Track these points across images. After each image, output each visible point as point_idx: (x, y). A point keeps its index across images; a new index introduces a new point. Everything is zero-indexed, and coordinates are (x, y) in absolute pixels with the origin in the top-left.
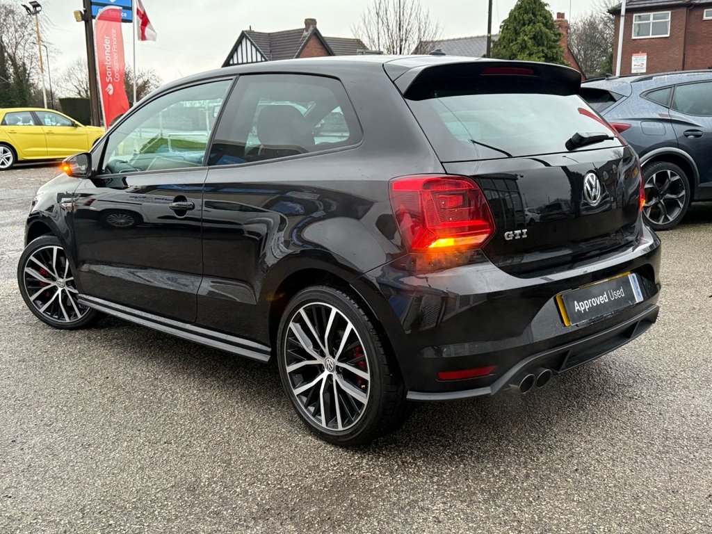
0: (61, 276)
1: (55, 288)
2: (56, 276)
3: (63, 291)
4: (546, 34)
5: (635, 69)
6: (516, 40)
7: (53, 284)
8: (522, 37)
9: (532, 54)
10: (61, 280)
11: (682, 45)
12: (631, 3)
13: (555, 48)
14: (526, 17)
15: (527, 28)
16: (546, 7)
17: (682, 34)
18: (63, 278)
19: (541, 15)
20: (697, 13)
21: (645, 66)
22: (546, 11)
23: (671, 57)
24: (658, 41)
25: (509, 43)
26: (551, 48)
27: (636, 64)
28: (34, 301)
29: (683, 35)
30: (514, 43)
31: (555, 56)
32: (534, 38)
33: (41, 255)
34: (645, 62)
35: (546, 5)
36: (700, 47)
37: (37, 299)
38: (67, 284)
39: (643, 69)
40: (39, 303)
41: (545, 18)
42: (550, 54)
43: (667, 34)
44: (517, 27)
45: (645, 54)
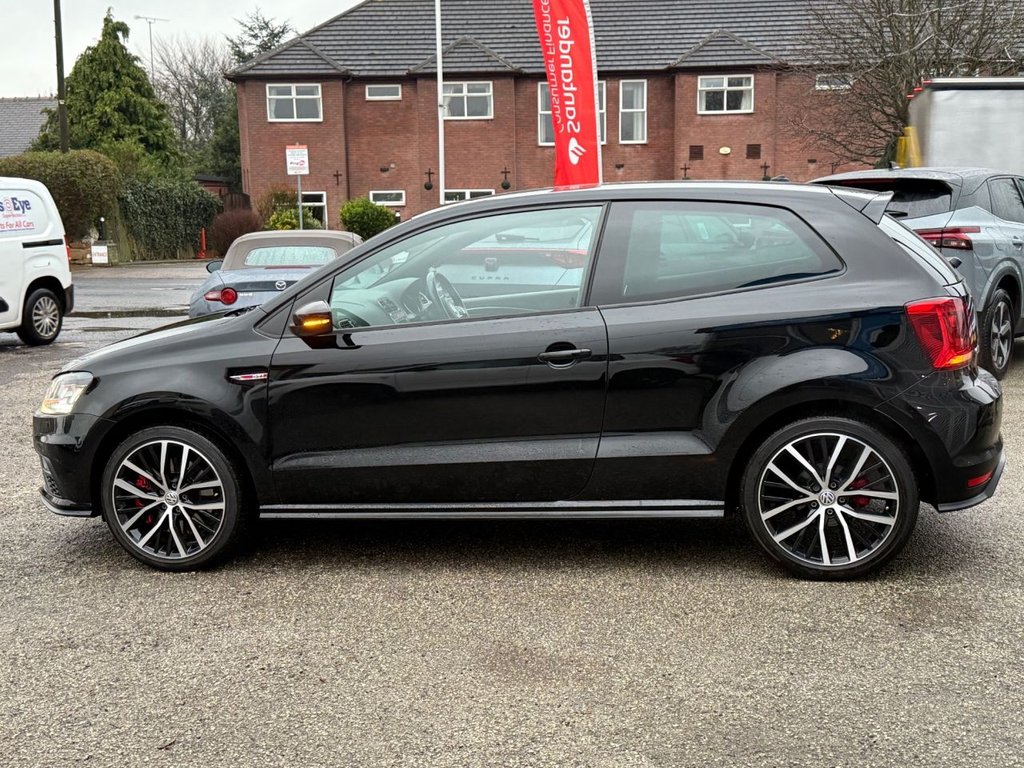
0: (171, 486)
1: (162, 507)
2: (164, 487)
3: (175, 510)
4: (142, 104)
5: (293, 168)
6: (91, 112)
7: (159, 500)
8: (99, 108)
9: (122, 137)
10: (173, 493)
11: (342, 134)
12: (260, 67)
13: (159, 129)
14: (103, 76)
15: (107, 95)
16: (135, 62)
17: (340, 118)
18: (175, 490)
19: (128, 75)
20: (357, 89)
21: (306, 165)
22: (136, 67)
23: (328, 152)
24: (308, 126)
25: (81, 116)
26: (151, 128)
27: (293, 160)
28: (128, 531)
29: (342, 120)
30: (89, 115)
31: (161, 143)
32: (120, 109)
33: (140, 455)
34: (306, 159)
35: (137, 59)
36: (364, 140)
37: (132, 527)
38: (182, 497)
39: (304, 169)
40: (136, 533)
41: (135, 79)
42: (152, 139)
43: (317, 117)
44: (91, 92)
45: (305, 146)
